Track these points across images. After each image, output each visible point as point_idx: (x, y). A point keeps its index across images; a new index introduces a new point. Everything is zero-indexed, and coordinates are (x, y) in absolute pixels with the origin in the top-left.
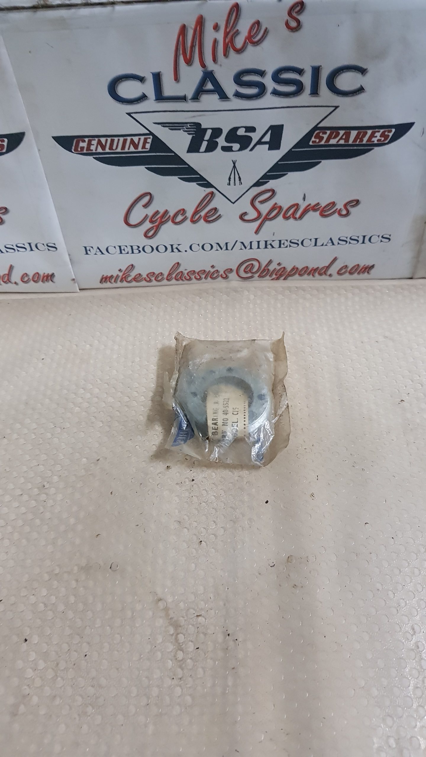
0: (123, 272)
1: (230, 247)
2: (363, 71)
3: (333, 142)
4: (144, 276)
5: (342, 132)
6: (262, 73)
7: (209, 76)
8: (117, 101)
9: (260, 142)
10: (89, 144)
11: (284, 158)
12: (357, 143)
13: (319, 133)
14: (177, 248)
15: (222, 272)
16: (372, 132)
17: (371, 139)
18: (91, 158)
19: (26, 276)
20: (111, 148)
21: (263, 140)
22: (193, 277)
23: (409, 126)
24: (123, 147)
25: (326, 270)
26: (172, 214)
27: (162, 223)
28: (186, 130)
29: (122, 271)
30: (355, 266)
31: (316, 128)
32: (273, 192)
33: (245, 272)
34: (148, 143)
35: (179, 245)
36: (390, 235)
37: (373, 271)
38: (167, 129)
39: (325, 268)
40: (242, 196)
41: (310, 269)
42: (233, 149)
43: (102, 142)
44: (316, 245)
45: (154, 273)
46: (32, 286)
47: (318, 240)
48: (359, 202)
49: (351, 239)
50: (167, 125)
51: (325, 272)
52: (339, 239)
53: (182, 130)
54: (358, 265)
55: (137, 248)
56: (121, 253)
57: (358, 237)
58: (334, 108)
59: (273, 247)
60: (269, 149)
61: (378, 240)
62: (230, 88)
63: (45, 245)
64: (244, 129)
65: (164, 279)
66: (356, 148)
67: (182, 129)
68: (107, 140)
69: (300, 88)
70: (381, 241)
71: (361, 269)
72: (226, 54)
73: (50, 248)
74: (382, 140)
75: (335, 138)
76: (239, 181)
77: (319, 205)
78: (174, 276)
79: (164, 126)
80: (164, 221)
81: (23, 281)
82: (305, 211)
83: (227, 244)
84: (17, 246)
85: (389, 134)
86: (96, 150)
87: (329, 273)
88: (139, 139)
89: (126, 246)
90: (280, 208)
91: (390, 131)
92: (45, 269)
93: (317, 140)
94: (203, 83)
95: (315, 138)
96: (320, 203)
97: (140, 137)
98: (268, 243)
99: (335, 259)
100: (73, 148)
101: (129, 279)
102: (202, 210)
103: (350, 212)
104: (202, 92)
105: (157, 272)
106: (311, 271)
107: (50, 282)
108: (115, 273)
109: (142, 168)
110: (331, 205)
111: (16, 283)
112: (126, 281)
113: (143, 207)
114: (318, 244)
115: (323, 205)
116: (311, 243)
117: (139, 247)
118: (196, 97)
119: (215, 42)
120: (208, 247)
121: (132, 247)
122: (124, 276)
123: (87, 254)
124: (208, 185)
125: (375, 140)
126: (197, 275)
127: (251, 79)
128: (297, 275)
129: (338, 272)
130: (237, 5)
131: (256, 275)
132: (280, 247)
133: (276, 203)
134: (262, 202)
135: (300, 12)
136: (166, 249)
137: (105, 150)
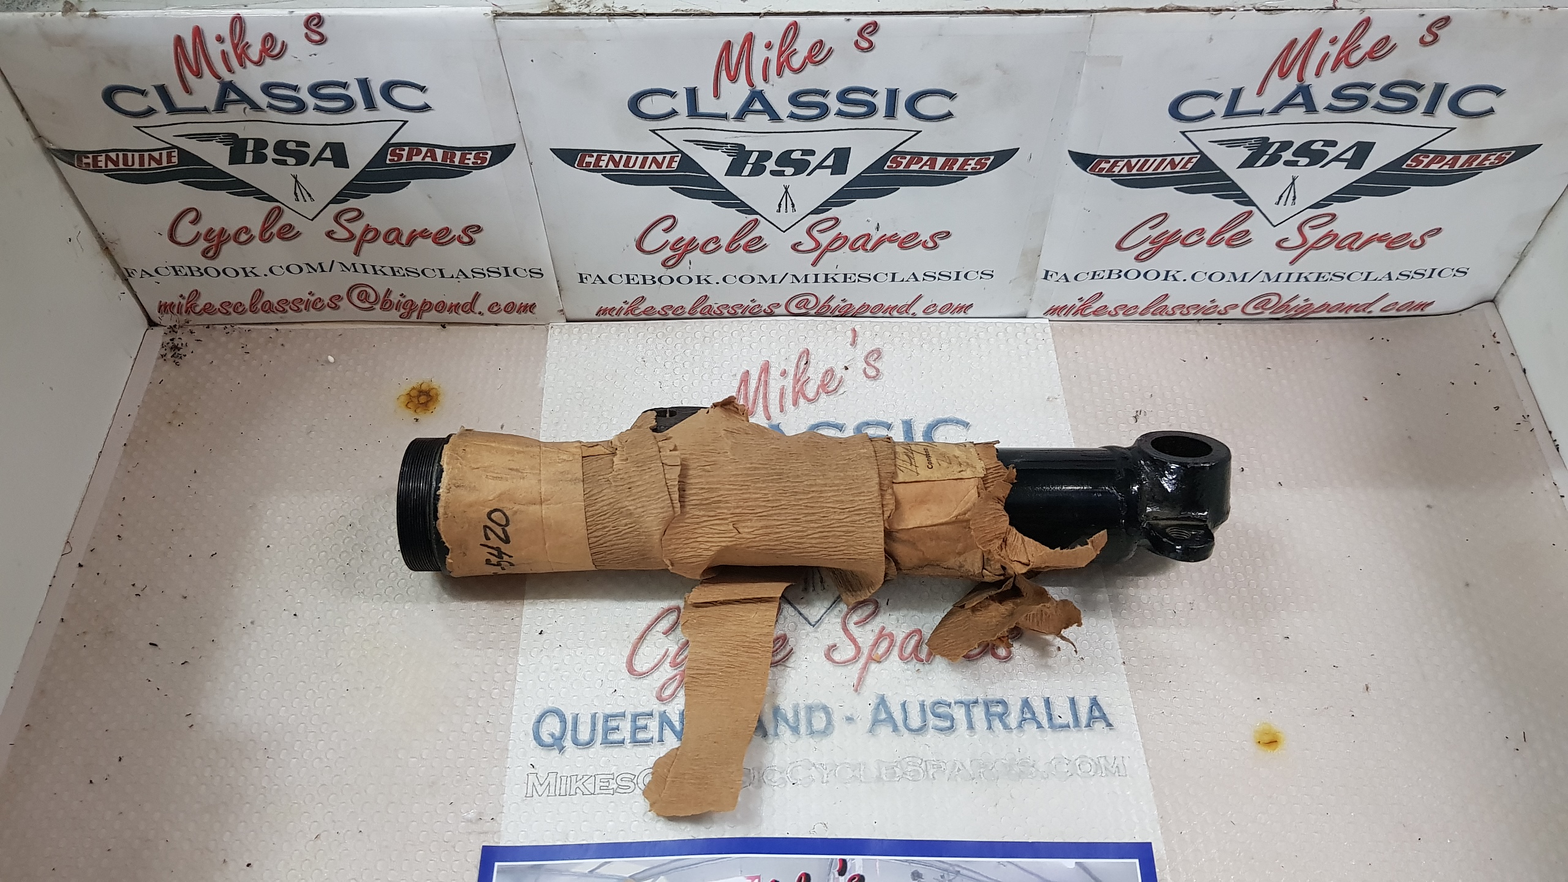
0: (629, 304)
1: (777, 280)
2: (952, 97)
3: (913, 167)
4: (658, 309)
5: (926, 158)
6: (825, 94)
7: (757, 95)
8: (639, 117)
9: (820, 166)
10: (598, 159)
11: (850, 184)
12: (946, 170)
13: (897, 157)
15: (765, 307)
16: (965, 160)
17: (964, 166)
18: (598, 175)
19: (496, 306)
20: (626, 164)
21: (825, 164)
22: (725, 311)
23: (1013, 152)
24: (643, 165)
26: (701, 241)
27: (687, 251)
28: (725, 151)
29: (627, 304)
30: (947, 305)
31: (892, 152)
32: (837, 221)
33: (796, 306)
34: (676, 162)
35: (708, 276)
36: (993, 271)
37: (970, 312)
38: (700, 147)
39: (906, 307)
40: (795, 224)
41: (886, 307)
42: (786, 173)
43: (616, 158)
44: (893, 280)
45: (672, 306)
46: (502, 317)
47: (896, 275)
48: (950, 235)
49: (940, 274)
50: (700, 143)
51: (906, 310)
52: (925, 274)
53: (720, 150)
54: (952, 303)
55: (651, 277)
56: (629, 282)
57: (950, 273)
58: (915, 133)
59: (835, 281)
60: (832, 174)
61: (977, 277)
62: (783, 108)
63: (527, 270)
64: (800, 152)
65: (685, 314)
66: (943, 175)
68: (621, 157)
69: (872, 110)
70: (981, 278)
71: (957, 308)
72: (779, 74)
73: (532, 274)
74: (977, 168)
75: (916, 163)
76: (792, 208)
77: (896, 236)
78: (699, 310)
79: (697, 144)
80: (690, 249)
81: (491, 312)
82: (880, 242)
83: (773, 276)
84: (488, 270)
85: (985, 162)
86: (607, 166)
87: (911, 311)
88: (665, 157)
89: (637, 275)
90: (846, 238)
91: (989, 159)
92: (520, 299)
93: (894, 165)
94: (750, 102)
95: (891, 162)
96: (899, 233)
97: (665, 155)
98: (829, 276)
99: (920, 297)
100: (577, 162)
101: (637, 312)
102: (743, 238)
103: (938, 245)
104: (749, 111)
105: (676, 306)
106: (887, 309)
107: (529, 313)
108: (619, 304)
110: (914, 236)
111: (480, 313)
112: (632, 314)
113: (662, 232)
114: (896, 280)
115: (902, 235)
116: (886, 278)
117: (653, 277)
118: (740, 116)
119: (767, 61)
120: (748, 279)
121: (644, 276)
122: (630, 309)
123: (582, 281)
124: (752, 212)
125: (968, 169)
126: (730, 309)
127: (810, 100)
128: (868, 314)
129: (924, 312)
130: (795, 24)
131: (813, 312)
132: (845, 281)
133: (840, 233)
134: (821, 231)
135: (871, 33)
136: (691, 280)
137: (618, 167)
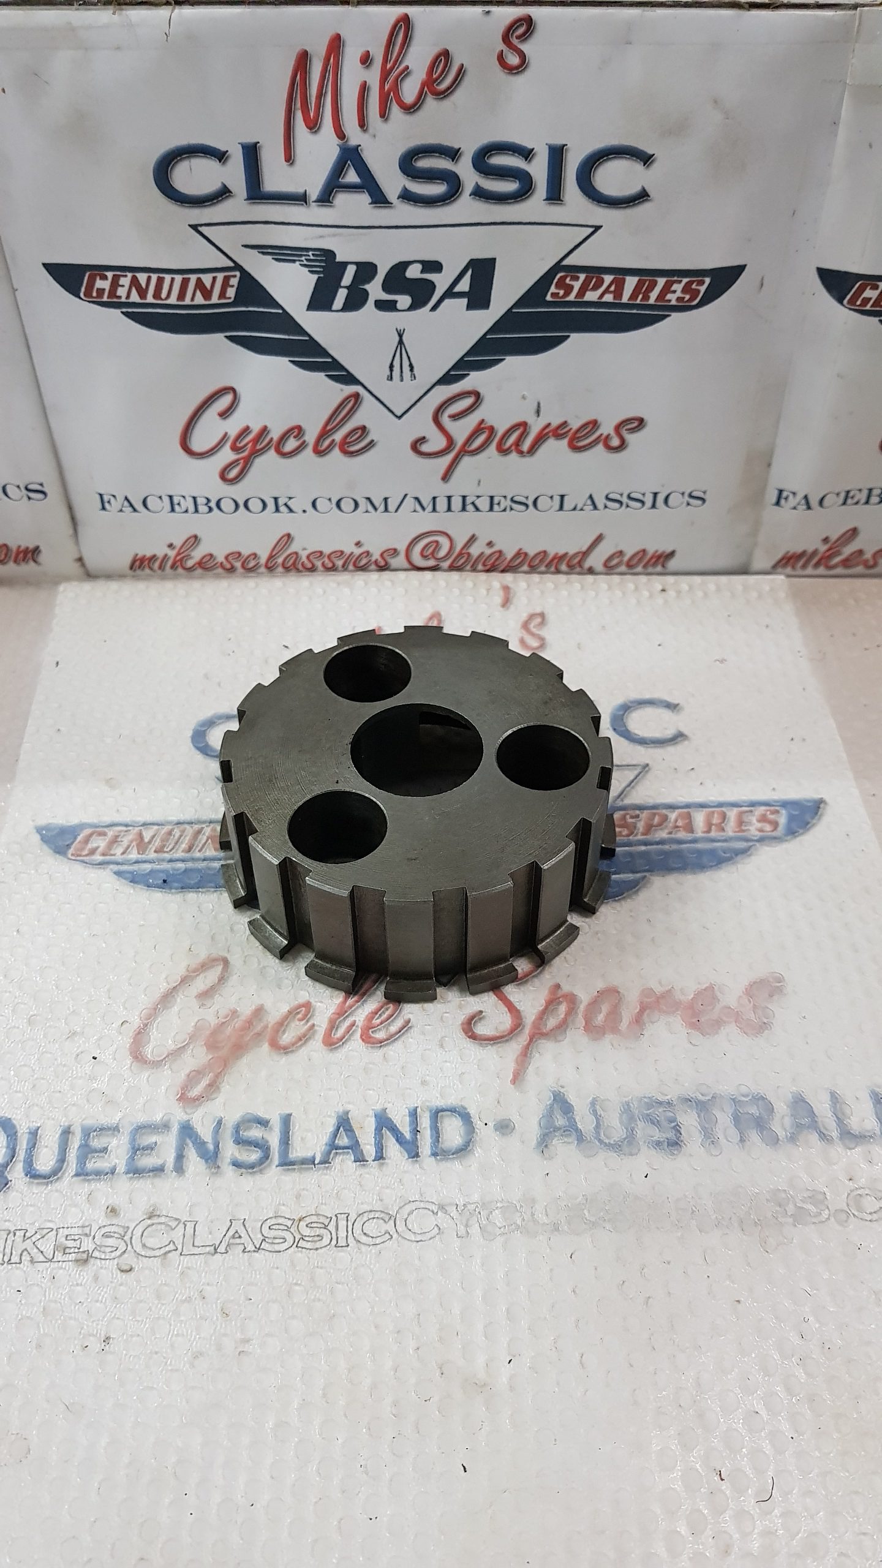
0: (177, 548)
1: (392, 506)
2: (646, 159)
3: (591, 296)
4: (221, 558)
5: (608, 279)
6: (453, 154)
7: (350, 156)
8: (172, 199)
9: (450, 293)
10: (115, 284)
11: (496, 327)
12: (638, 302)
13: (565, 277)
14: (286, 504)
15: (376, 556)
16: (667, 282)
17: (666, 295)
18: (116, 313)
20: (157, 295)
21: (457, 289)
22: (319, 564)
23: (738, 270)
24: (182, 295)
25: (581, 559)
26: (275, 434)
27: (256, 453)
28: (305, 262)
29: (174, 548)
30: (637, 553)
31: (557, 267)
32: (477, 395)
33: (423, 555)
34: (233, 286)
35: (290, 498)
36: (704, 492)
37: (672, 564)
38: (269, 258)
39: (580, 555)
40: (415, 403)
41: (551, 557)
42: (399, 306)
43: (141, 282)
44: (561, 508)
45: (239, 554)
47: (566, 498)
48: (643, 424)
49: (629, 497)
50: (270, 251)
51: (580, 562)
52: (607, 498)
53: (298, 263)
54: (644, 551)
55: (205, 501)
56: (173, 510)
57: (644, 495)
58: (592, 230)
59: (477, 509)
60: (470, 307)
61: (682, 503)
62: (392, 182)
63: (22, 486)
64: (419, 267)
65: (260, 566)
66: (635, 311)
67: (299, 261)
68: (149, 278)
69: (526, 186)
70: (688, 504)
71: (652, 558)
72: (384, 114)
73: (29, 494)
74: (686, 299)
76: (409, 373)
77: (567, 426)
78: (280, 560)
79: (263, 253)
80: (262, 449)
82: (540, 439)
83: (386, 499)
85: (698, 287)
86: (128, 297)
87: (587, 564)
88: (214, 279)
89: (184, 497)
90: (492, 429)
91: (702, 283)
93: (562, 292)
94: (339, 169)
95: (557, 286)
96: (569, 421)
97: (214, 275)
98: (469, 500)
99: (599, 538)
100: (83, 289)
101: (190, 563)
102: (338, 429)
103: (626, 442)
104: (338, 187)
105: (246, 552)
106: (552, 560)
107: (32, 563)
108: (161, 551)
109: (219, 337)
110: (591, 426)
112: (184, 567)
113: (218, 417)
114: (566, 506)
115: (575, 425)
116: (552, 504)
117: (209, 500)
118: (326, 198)
119: (364, 88)
120: (347, 505)
121: (194, 498)
122: (178, 558)
124: (348, 378)
125: (672, 298)
126: (326, 560)
127: (433, 166)
128: (525, 568)
129: (605, 565)
130: (406, 20)
131: (446, 565)
132: (491, 509)
133: (483, 420)
134: (455, 417)
135: (526, 36)
136: (265, 505)
137: (146, 299)
